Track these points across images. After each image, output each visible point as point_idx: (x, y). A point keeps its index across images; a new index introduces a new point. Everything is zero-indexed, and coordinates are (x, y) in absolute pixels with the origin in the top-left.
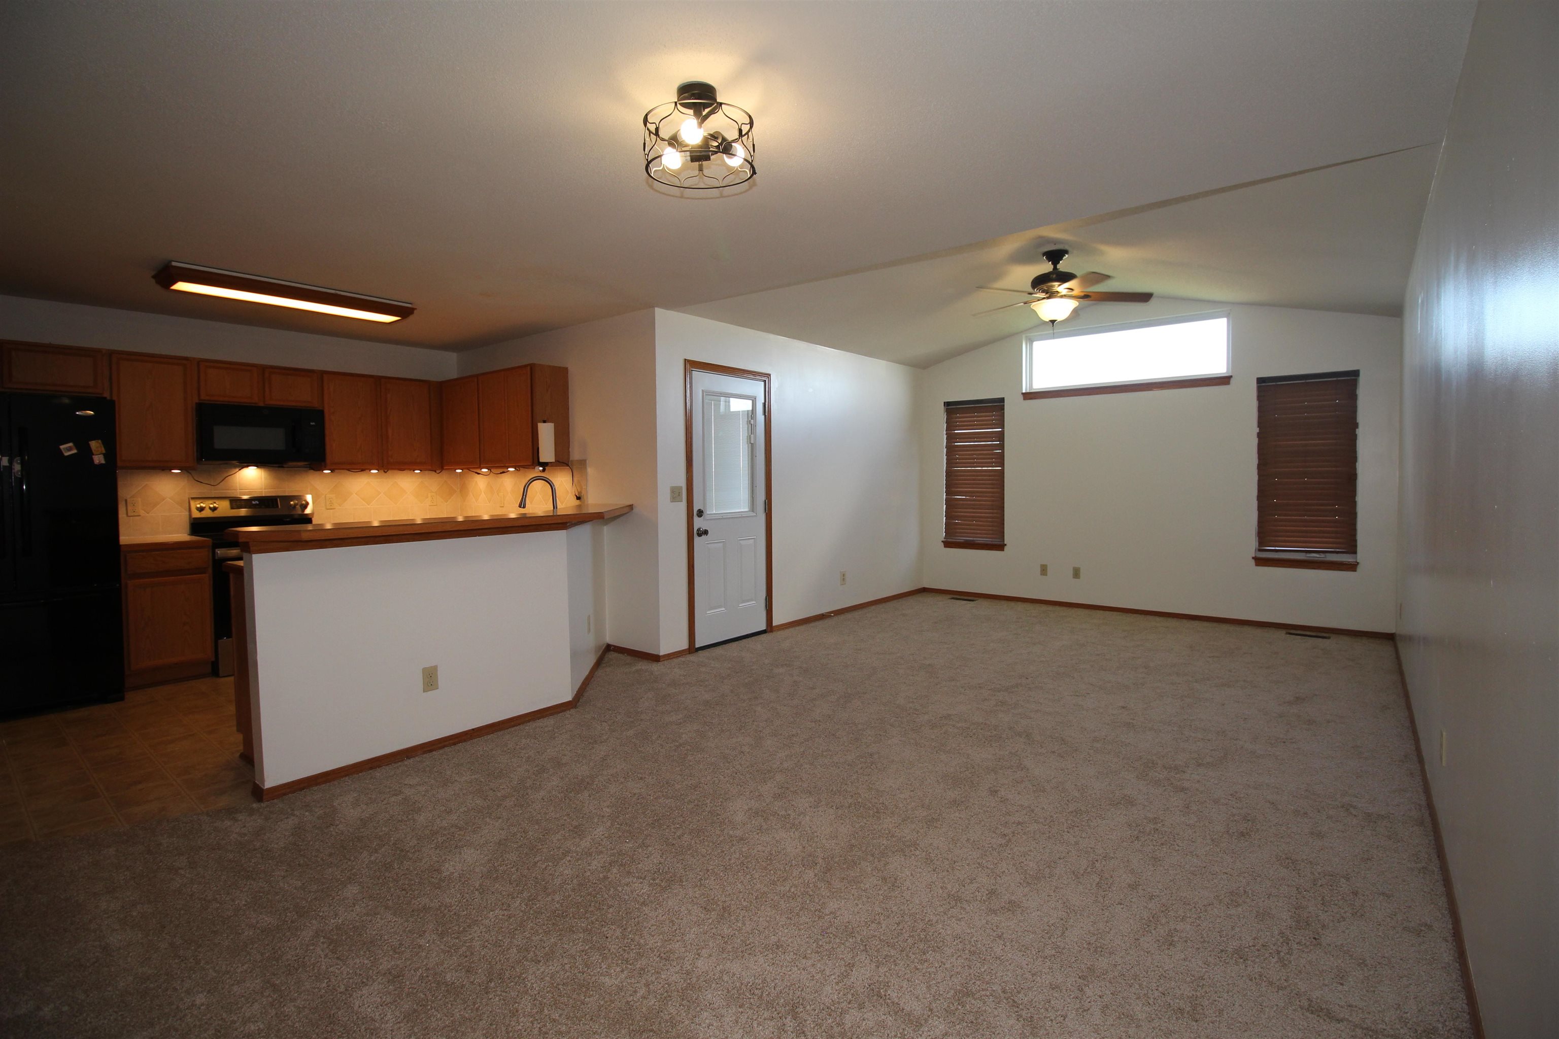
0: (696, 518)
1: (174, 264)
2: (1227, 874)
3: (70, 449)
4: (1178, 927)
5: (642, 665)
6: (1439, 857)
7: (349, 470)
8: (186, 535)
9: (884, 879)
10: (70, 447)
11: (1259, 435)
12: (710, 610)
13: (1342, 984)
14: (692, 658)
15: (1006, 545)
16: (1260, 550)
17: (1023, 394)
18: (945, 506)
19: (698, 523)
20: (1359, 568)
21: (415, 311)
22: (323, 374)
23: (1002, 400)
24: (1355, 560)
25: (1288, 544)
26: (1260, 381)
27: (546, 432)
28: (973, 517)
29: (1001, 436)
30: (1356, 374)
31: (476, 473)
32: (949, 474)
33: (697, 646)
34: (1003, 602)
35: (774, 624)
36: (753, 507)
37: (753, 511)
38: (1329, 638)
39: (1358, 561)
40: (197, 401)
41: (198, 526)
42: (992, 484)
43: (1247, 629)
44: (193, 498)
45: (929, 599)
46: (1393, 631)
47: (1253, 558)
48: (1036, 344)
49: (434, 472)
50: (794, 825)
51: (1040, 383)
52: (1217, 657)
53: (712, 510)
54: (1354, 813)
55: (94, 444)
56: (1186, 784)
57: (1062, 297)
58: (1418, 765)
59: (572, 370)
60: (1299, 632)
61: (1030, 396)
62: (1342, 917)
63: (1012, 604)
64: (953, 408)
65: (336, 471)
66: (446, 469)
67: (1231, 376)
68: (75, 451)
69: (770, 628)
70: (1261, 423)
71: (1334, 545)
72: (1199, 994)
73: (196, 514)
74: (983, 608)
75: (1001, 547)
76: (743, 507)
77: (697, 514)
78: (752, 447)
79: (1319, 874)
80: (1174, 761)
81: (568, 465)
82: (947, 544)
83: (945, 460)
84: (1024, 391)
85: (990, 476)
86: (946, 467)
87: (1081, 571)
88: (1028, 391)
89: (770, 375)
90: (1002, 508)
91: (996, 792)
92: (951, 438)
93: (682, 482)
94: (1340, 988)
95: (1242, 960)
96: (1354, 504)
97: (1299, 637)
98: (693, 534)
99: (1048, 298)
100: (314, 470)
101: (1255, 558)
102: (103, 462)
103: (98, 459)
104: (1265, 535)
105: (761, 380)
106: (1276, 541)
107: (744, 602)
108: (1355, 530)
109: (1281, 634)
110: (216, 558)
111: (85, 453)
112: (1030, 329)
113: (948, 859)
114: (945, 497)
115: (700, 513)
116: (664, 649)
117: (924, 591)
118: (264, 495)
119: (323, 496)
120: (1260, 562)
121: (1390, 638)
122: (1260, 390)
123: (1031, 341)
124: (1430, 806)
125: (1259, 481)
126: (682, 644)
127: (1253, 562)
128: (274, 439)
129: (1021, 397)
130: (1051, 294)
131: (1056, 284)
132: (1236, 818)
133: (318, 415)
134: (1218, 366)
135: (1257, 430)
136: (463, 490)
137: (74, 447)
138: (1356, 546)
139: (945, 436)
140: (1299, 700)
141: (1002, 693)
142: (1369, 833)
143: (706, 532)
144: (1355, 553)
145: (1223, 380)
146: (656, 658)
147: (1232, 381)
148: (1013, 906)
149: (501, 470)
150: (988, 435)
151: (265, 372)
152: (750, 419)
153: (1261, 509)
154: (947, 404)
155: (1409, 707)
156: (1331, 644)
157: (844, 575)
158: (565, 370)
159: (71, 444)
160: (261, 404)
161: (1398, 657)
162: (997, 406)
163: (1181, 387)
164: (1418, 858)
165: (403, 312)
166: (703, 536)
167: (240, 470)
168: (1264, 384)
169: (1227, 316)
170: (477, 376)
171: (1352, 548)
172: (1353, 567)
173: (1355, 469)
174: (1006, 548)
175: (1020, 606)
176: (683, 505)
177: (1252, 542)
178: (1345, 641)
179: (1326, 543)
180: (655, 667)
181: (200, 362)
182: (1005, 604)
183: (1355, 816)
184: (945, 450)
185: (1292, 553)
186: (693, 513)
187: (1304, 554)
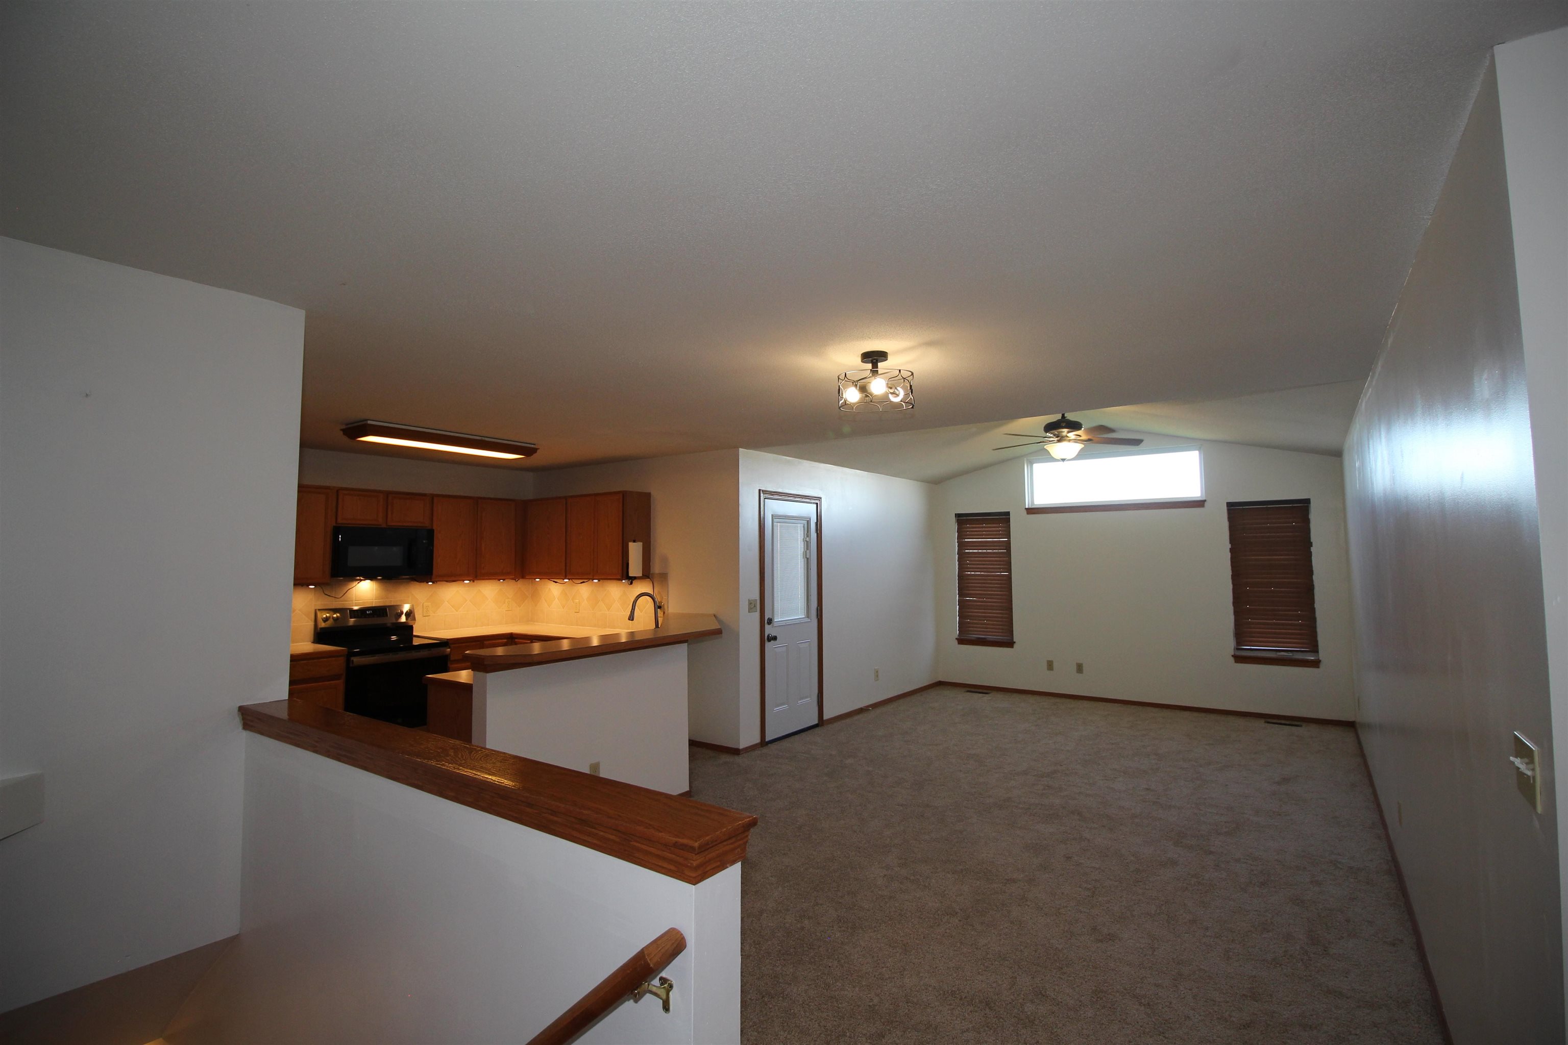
0: (767, 626)
1: (369, 422)
2: (1257, 911)
4: (1231, 947)
5: (725, 758)
6: (1403, 896)
7: (447, 581)
8: (310, 643)
9: (1012, 923)
11: (1231, 550)
12: (776, 707)
13: (1347, 977)
14: (765, 750)
15: (1015, 642)
16: (1238, 649)
17: (1026, 509)
18: (958, 607)
19: (769, 630)
20: (1322, 665)
21: (538, 451)
22: (433, 497)
23: (1008, 514)
24: (1317, 658)
25: (1262, 644)
26: (1230, 505)
27: (635, 550)
28: (985, 617)
29: (1008, 546)
30: (1307, 502)
31: (554, 581)
32: (961, 577)
33: (767, 740)
34: (1015, 695)
35: (826, 717)
36: (808, 616)
37: (808, 617)
38: (1301, 726)
39: (1320, 659)
40: (334, 525)
41: (321, 636)
42: (1001, 588)
43: (1231, 719)
44: (319, 610)
45: (948, 693)
46: (1354, 720)
47: (1232, 656)
48: (1036, 466)
49: (514, 581)
50: (925, 886)
51: (1040, 499)
52: (1212, 744)
53: (777, 619)
54: (1341, 867)
56: (1212, 849)
57: (1070, 441)
58: (1383, 830)
59: (654, 493)
60: (1275, 721)
61: (1031, 511)
62: (1341, 937)
63: (1024, 696)
64: (963, 520)
65: (438, 583)
66: (528, 578)
67: (1205, 501)
69: (821, 722)
70: (1232, 540)
71: (1300, 645)
72: (1254, 986)
73: (322, 625)
74: (1001, 701)
75: (1009, 643)
76: (800, 614)
77: (768, 622)
78: (808, 561)
79: (1321, 909)
80: (1199, 831)
81: (648, 578)
82: (961, 641)
83: (957, 565)
84: (1027, 507)
85: (998, 580)
86: (958, 572)
87: (1084, 665)
88: (1030, 507)
89: (821, 498)
90: (1011, 609)
91: (1070, 858)
92: (962, 545)
93: (756, 596)
94: (1346, 979)
95: (1278, 965)
96: (1313, 610)
97: (1277, 725)
98: (765, 639)
99: (1059, 441)
100: (418, 581)
101: (1235, 656)
104: (1240, 635)
105: (814, 503)
106: (1251, 641)
107: (802, 699)
108: (1315, 632)
109: (1261, 723)
110: (351, 665)
112: (1031, 453)
113: (1053, 907)
114: (957, 598)
115: (770, 621)
116: (742, 745)
117: (940, 684)
118: (374, 605)
119: (422, 604)
120: (1238, 659)
121: (1350, 725)
122: (1230, 512)
123: (1031, 463)
124: (1394, 860)
125: (1234, 589)
126: (756, 739)
127: (1232, 660)
128: (394, 555)
129: (1025, 512)
130: (1061, 439)
131: (1065, 430)
132: (1255, 872)
133: (430, 533)
134: (1192, 489)
135: (1229, 546)
136: (535, 596)
138: (1317, 646)
139: (957, 544)
140: (1285, 780)
141: (1045, 778)
142: (1352, 880)
143: (775, 638)
144: (1317, 652)
145: (1199, 504)
146: (736, 752)
147: (1206, 504)
148: (1112, 937)
149: (582, 581)
150: (996, 544)
151: (389, 496)
152: (806, 537)
153: (1237, 613)
154: (958, 516)
155: (1372, 784)
156: (1303, 731)
157: (877, 672)
158: (648, 495)
160: (384, 526)
161: (1359, 743)
162: (1004, 518)
163: (1164, 508)
164: (1389, 897)
165: (528, 451)
166: (772, 641)
167: (358, 583)
168: (1233, 508)
169: (1199, 449)
170: (566, 498)
171: (1315, 649)
172: (1316, 664)
173: (1312, 581)
174: (1015, 646)
175: (1032, 699)
176: (757, 615)
177: (1231, 643)
178: (1314, 729)
179: (1294, 643)
180: (738, 759)
181: (338, 490)
182: (1017, 697)
183: (1341, 869)
184: (957, 556)
185: (1268, 652)
186: (765, 621)
187: (1274, 652)
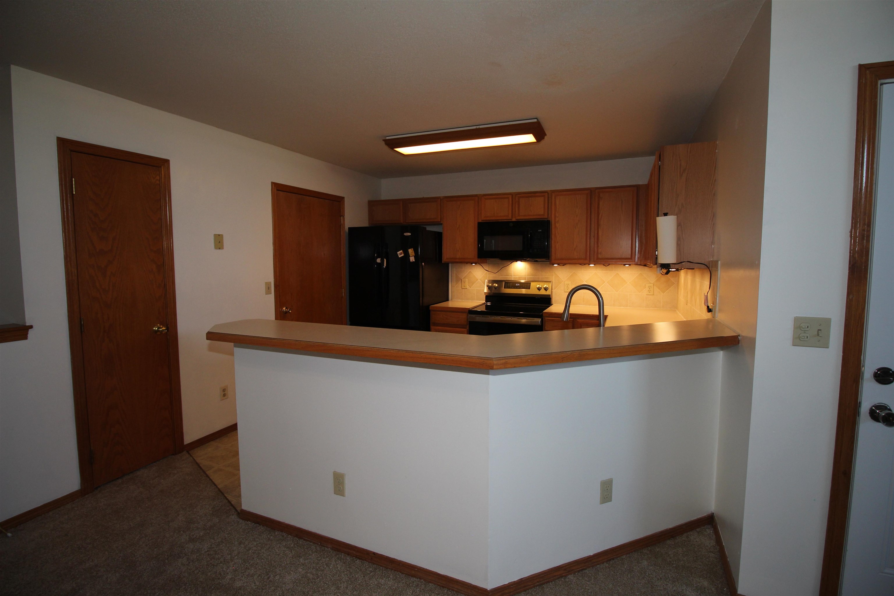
0: (869, 385)
3: (401, 254)
10: (401, 252)
19: (876, 395)
22: (552, 193)
40: (480, 221)
55: (410, 251)
68: (403, 255)
102: (414, 261)
103: (412, 259)
111: (407, 255)
137: (403, 253)
151: (516, 197)
159: (401, 251)
160: (513, 220)
166: (887, 425)
176: (830, 354)
181: (482, 196)
186: (860, 372)
